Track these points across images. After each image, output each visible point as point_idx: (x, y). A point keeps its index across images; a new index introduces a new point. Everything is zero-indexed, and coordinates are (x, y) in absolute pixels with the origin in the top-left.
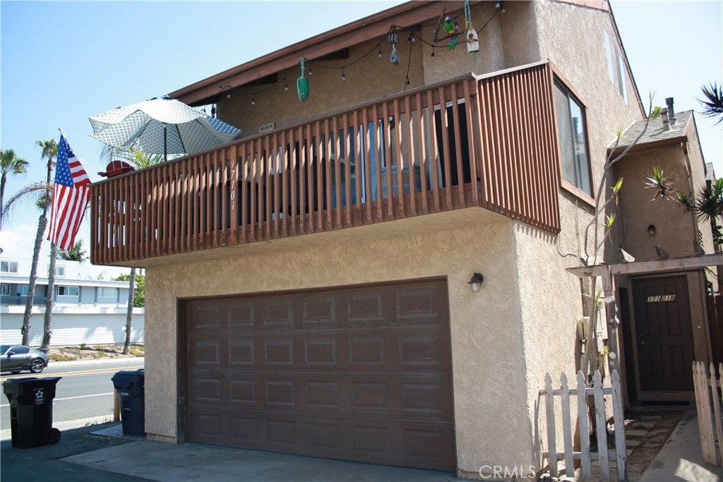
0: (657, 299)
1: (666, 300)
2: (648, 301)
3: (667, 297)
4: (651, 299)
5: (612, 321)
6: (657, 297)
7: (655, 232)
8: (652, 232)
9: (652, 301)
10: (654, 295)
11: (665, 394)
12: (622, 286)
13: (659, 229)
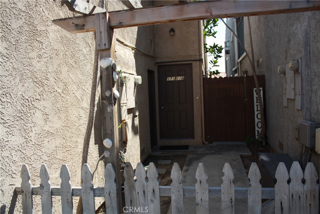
0: (173, 79)
1: (179, 79)
2: (167, 80)
3: (179, 77)
4: (169, 79)
5: (107, 94)
6: (173, 78)
7: (174, 34)
8: (172, 33)
9: (169, 80)
10: (171, 76)
11: (175, 141)
12: (150, 69)
13: (177, 31)
